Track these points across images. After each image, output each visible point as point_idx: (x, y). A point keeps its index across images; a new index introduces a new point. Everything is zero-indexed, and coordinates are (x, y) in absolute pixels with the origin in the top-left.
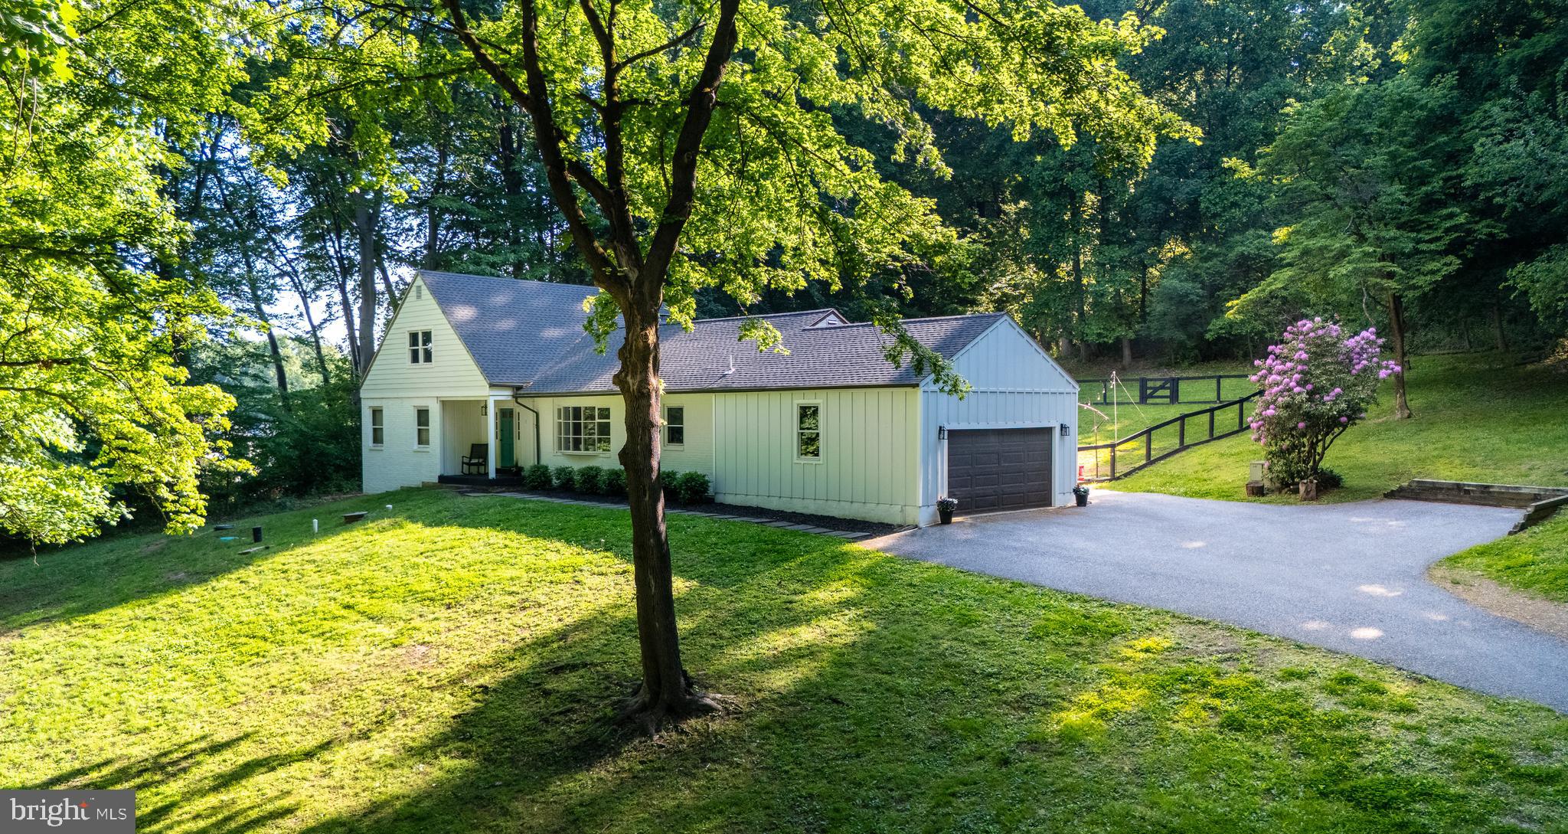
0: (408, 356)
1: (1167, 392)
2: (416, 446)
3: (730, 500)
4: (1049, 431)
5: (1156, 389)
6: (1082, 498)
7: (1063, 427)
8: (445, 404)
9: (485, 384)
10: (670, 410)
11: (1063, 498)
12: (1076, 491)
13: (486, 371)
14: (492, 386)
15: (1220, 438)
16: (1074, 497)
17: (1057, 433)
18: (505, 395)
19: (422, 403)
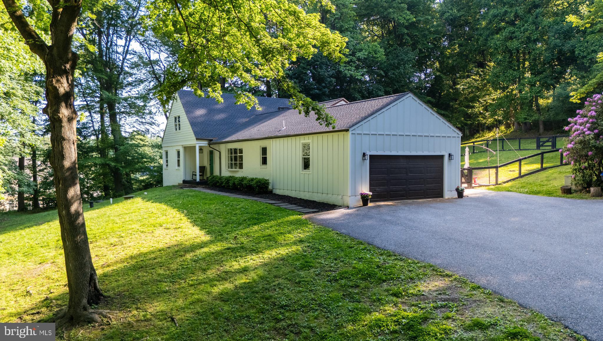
0: (174, 128)
1: (550, 144)
2: (177, 167)
3: (278, 192)
4: (442, 157)
5: (545, 142)
6: (460, 194)
7: (450, 155)
8: (185, 148)
9: (195, 138)
10: (263, 148)
11: (449, 193)
12: (457, 190)
13: (196, 133)
14: (197, 139)
15: (564, 165)
16: (456, 193)
17: (446, 158)
18: (204, 143)
19: (178, 148)
